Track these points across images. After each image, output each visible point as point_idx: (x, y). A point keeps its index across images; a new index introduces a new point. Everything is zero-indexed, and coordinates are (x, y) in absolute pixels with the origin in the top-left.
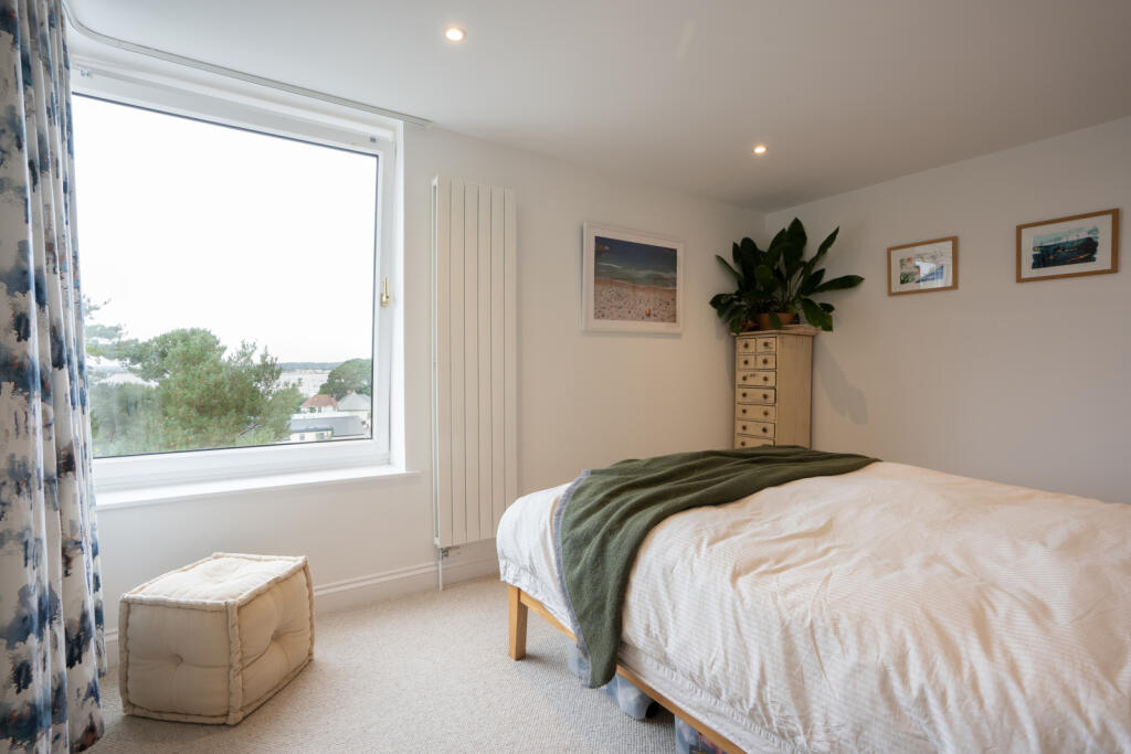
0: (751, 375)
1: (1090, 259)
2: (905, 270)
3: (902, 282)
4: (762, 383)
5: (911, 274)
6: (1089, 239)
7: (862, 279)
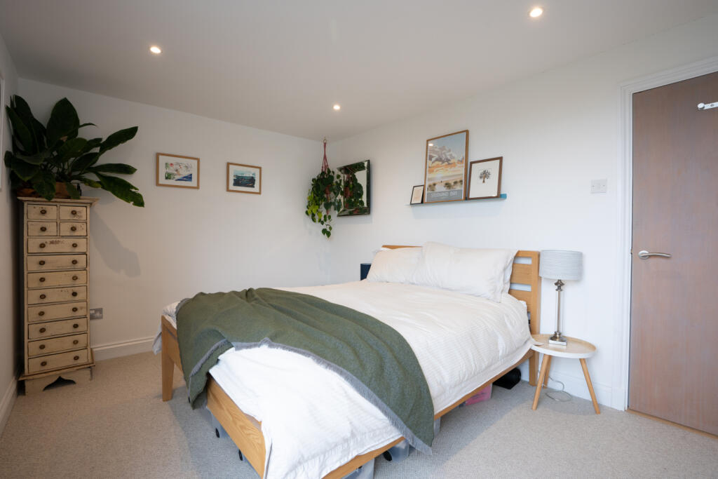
0: (52, 243)
1: (253, 186)
2: (170, 171)
3: (167, 178)
4: (68, 249)
5: (173, 174)
6: (253, 177)
7: (136, 170)
